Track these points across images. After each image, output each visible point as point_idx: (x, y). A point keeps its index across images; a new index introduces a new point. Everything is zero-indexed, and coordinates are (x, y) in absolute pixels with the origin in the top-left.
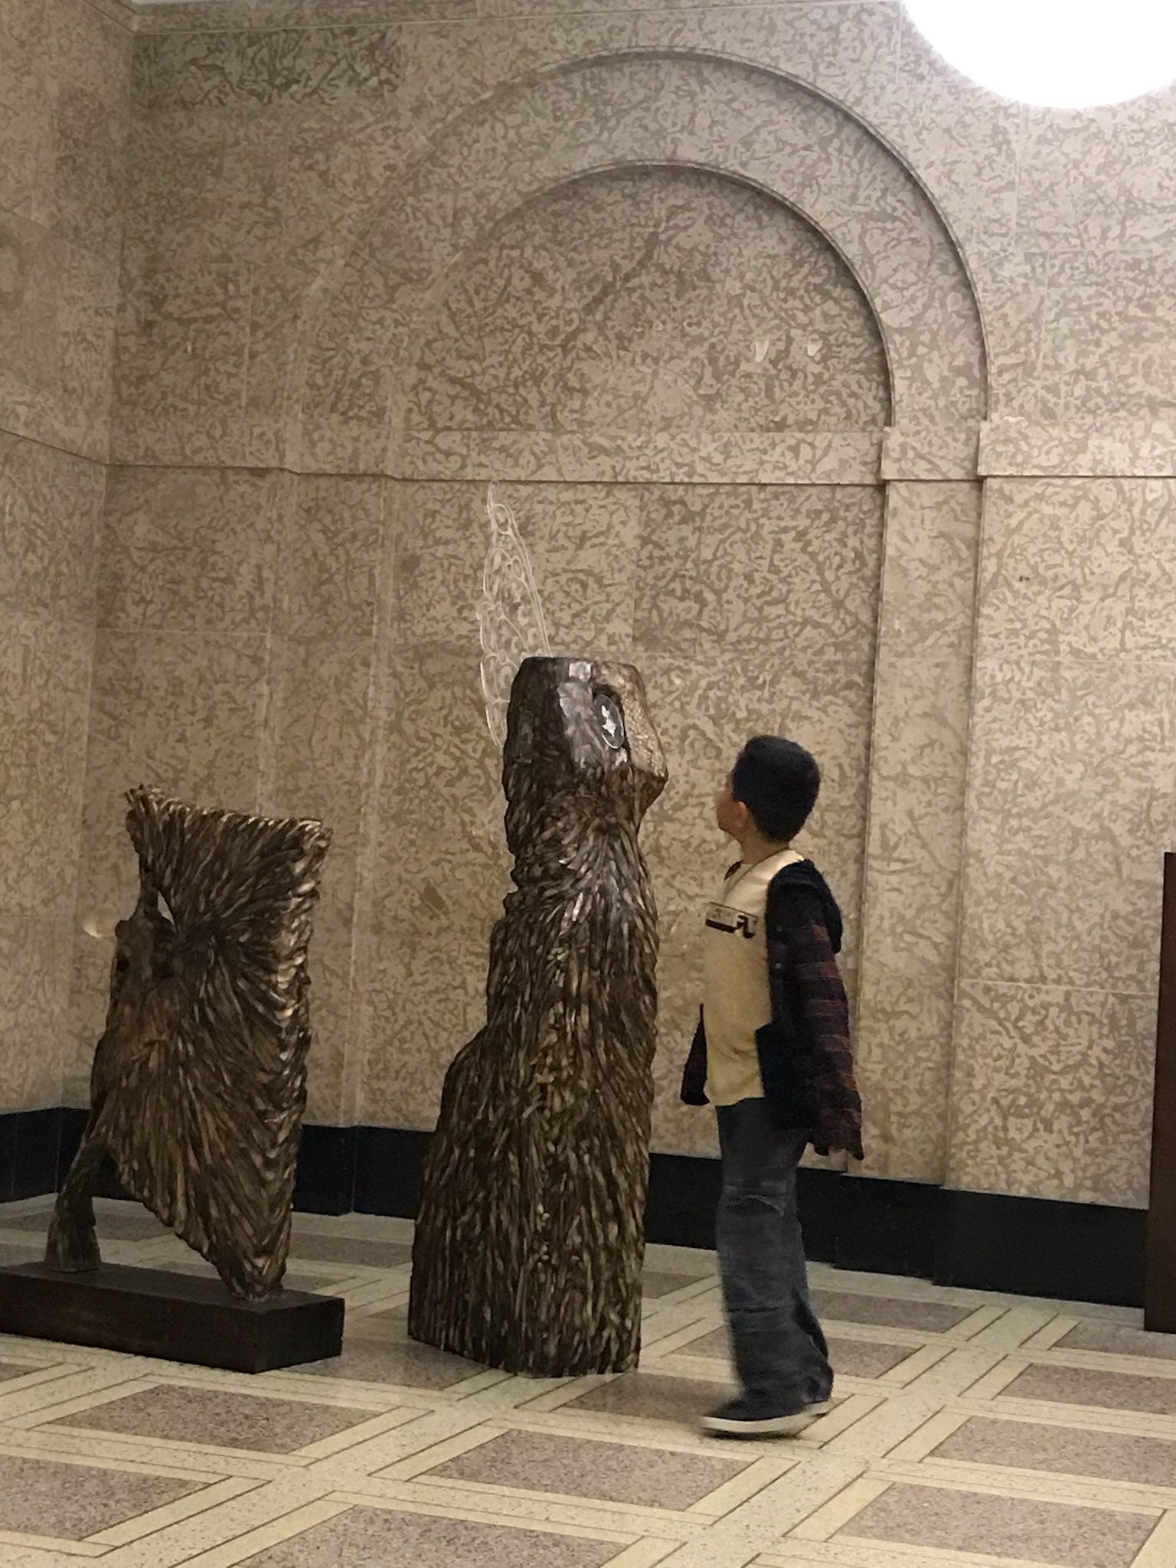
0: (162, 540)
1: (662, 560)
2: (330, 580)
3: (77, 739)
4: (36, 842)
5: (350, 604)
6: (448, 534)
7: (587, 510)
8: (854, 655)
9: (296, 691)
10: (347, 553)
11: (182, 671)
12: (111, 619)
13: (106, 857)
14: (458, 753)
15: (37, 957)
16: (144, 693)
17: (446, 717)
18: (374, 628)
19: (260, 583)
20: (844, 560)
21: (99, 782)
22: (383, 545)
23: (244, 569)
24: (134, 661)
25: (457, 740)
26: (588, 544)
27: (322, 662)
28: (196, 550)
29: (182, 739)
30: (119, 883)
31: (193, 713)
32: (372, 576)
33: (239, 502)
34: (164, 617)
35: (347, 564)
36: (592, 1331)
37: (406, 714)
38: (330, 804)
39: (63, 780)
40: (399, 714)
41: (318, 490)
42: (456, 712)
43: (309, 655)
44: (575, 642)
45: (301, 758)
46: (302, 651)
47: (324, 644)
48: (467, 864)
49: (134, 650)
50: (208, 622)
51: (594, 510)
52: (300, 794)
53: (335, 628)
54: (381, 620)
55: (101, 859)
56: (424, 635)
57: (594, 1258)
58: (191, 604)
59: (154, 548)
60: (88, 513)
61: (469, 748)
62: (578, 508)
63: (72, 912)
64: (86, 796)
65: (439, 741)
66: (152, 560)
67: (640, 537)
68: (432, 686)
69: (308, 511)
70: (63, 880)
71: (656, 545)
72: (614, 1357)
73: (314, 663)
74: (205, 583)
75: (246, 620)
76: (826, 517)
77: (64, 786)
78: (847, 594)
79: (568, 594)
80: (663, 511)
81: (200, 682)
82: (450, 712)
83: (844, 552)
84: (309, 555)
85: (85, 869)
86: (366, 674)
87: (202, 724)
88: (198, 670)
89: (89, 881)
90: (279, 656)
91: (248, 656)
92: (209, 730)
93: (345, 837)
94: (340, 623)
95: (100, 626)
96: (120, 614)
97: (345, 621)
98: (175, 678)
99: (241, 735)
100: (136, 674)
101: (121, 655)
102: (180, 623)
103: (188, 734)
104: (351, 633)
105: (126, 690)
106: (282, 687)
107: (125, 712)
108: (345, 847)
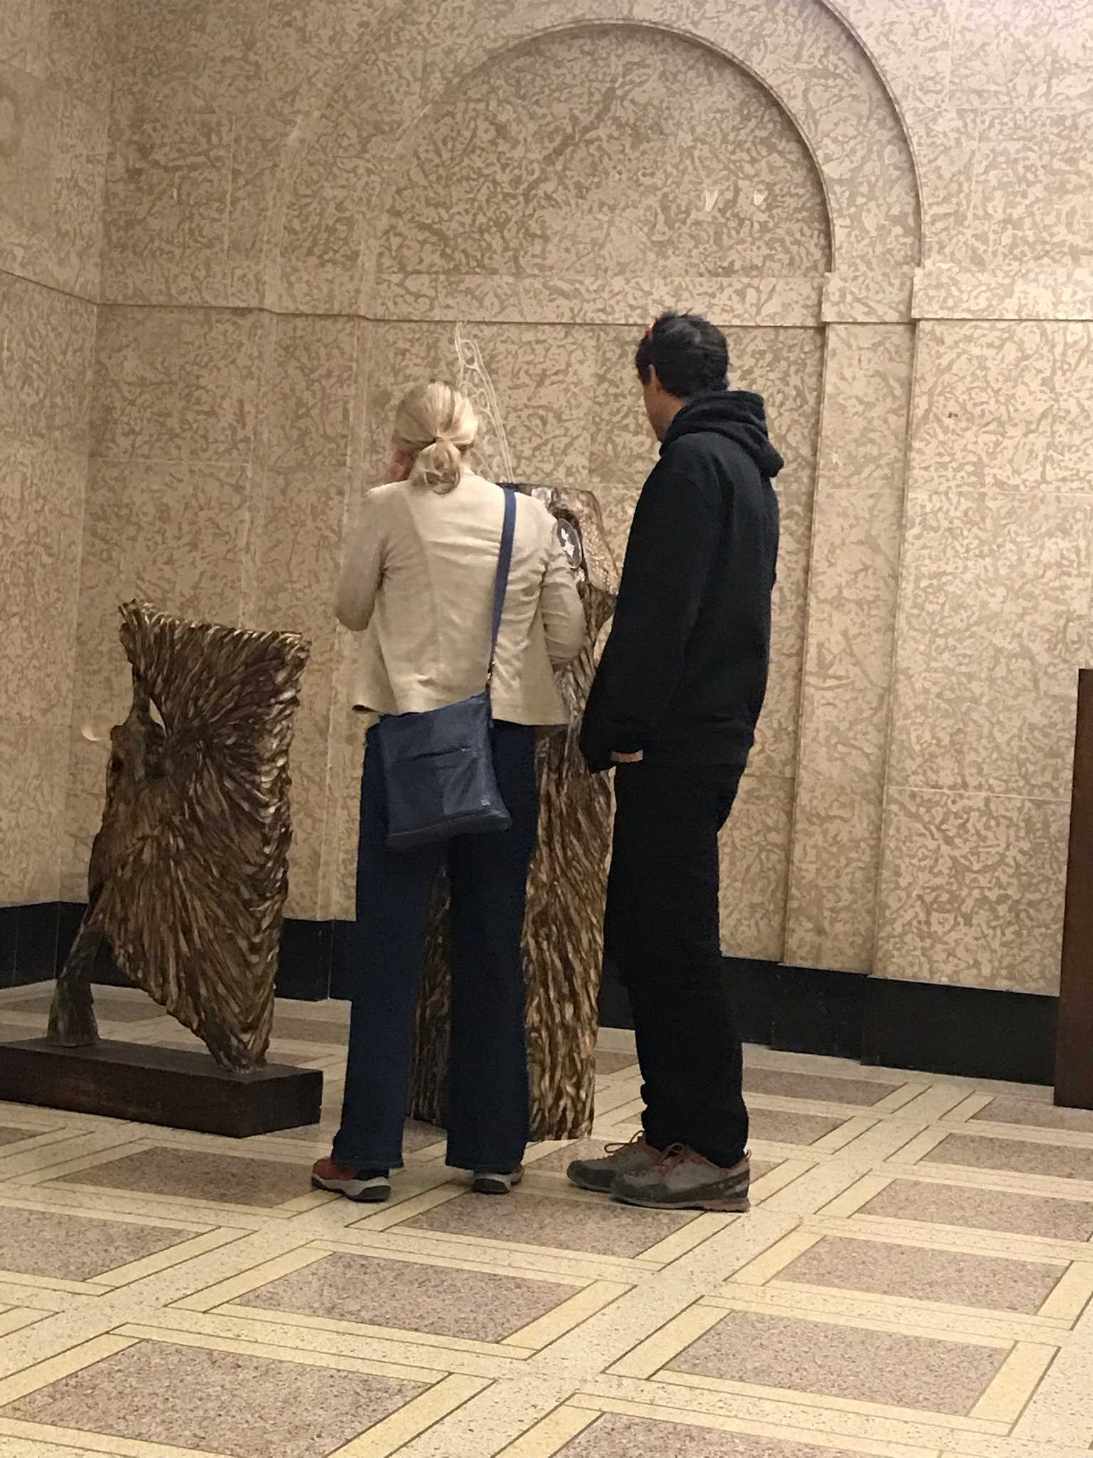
0: (149, 375)
1: (616, 396)
2: (307, 414)
3: (72, 561)
4: (34, 656)
5: (325, 436)
6: (418, 371)
7: (547, 350)
8: (795, 486)
9: (274, 519)
10: (323, 389)
11: (170, 499)
12: (102, 449)
13: (100, 670)
15: (36, 763)
16: (134, 519)
18: (348, 459)
19: (241, 417)
20: (786, 398)
21: (92, 600)
22: (356, 381)
23: (226, 404)
24: (125, 488)
26: (547, 382)
27: (300, 490)
28: (181, 385)
29: (169, 561)
30: (112, 695)
31: (179, 539)
32: (346, 411)
33: (221, 338)
34: (151, 448)
35: (322, 399)
36: (550, 1101)
38: (307, 624)
39: (59, 599)
41: (295, 329)
44: (535, 473)
45: (280, 581)
46: (281, 481)
47: (302, 474)
49: (124, 479)
50: (193, 452)
51: (553, 350)
52: (280, 614)
53: (312, 459)
54: (354, 451)
55: (95, 673)
57: (552, 1036)
58: (177, 436)
59: (142, 382)
60: (81, 349)
62: (540, 349)
63: (68, 721)
64: (80, 614)
66: (140, 395)
67: (597, 375)
69: (286, 349)
70: (59, 691)
71: (612, 382)
72: (569, 1125)
73: (291, 492)
74: (190, 416)
75: (229, 451)
76: (769, 357)
77: (59, 605)
78: (788, 430)
79: (529, 428)
80: (618, 351)
81: (186, 509)
83: (786, 389)
84: (287, 391)
85: (79, 683)
86: (341, 502)
87: (188, 548)
88: (183, 497)
89: (84, 693)
90: (260, 486)
91: (231, 485)
92: (194, 553)
93: (322, 654)
94: (316, 455)
95: (92, 455)
96: (110, 445)
97: (320, 453)
98: (163, 504)
99: (225, 559)
100: (126, 500)
101: (112, 483)
102: (166, 453)
103: (175, 557)
104: (326, 463)
105: (117, 515)
106: (262, 513)
107: (116, 536)
108: (322, 663)
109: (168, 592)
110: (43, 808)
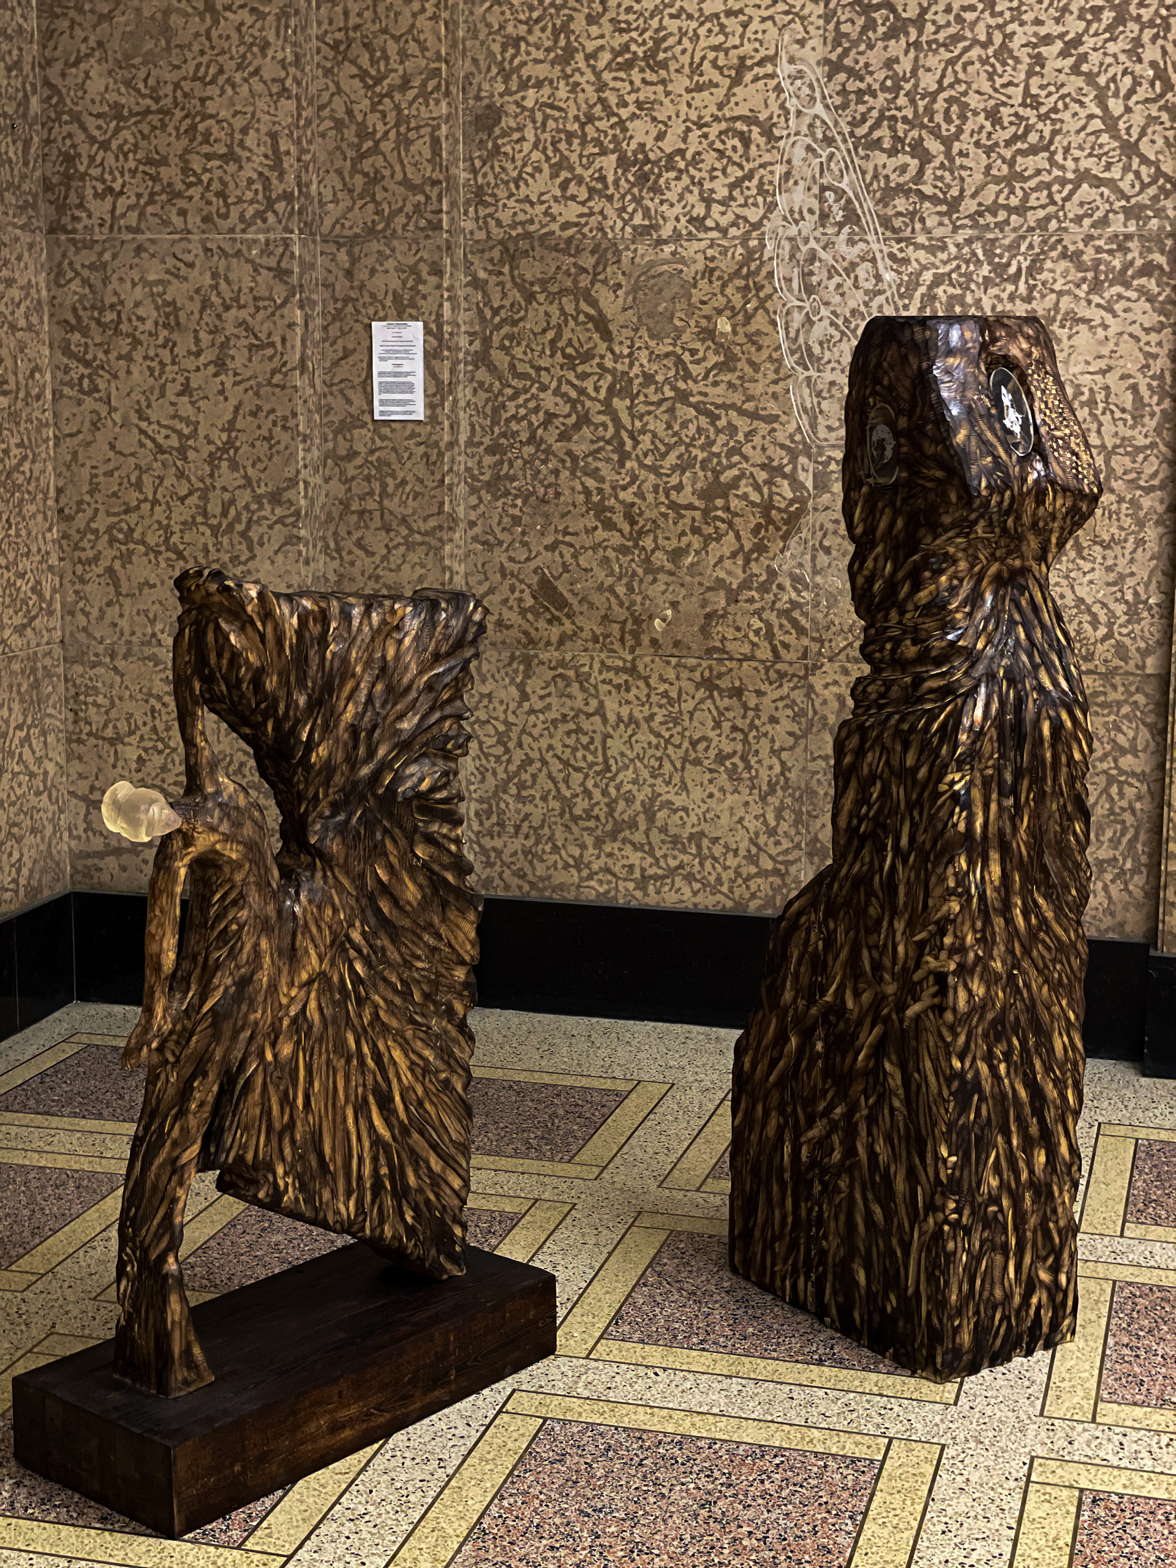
0: (127, 100)
1: (860, 93)
2: (376, 150)
3: (38, 397)
5: (405, 182)
6: (542, 71)
7: (745, 26)
8: (1154, 223)
9: (338, 316)
10: (398, 108)
11: (176, 291)
12: (66, 220)
13: (96, 559)
14: (573, 394)
15: (16, 706)
16: (124, 327)
17: (553, 342)
18: (444, 218)
19: (277, 159)
20: (1136, 83)
21: (75, 454)
22: (447, 94)
23: (250, 140)
24: (106, 281)
25: (571, 375)
26: (748, 77)
27: (373, 271)
28: (179, 114)
29: (186, 390)
30: (118, 594)
31: (198, 354)
32: (435, 142)
33: (235, 36)
34: (142, 215)
35: (397, 125)
36: (1017, 1300)
37: (496, 339)
38: (400, 475)
39: (24, 458)
40: (487, 342)
41: (346, 14)
42: (567, 335)
43: (354, 261)
44: (734, 224)
45: (352, 410)
46: (343, 256)
47: (375, 246)
48: (595, 548)
49: (104, 265)
50: (206, 219)
51: (755, 25)
52: (358, 461)
53: (388, 221)
54: (453, 204)
55: (90, 562)
56: (513, 226)
58: (179, 195)
59: (117, 113)
60: (17, 65)
61: (589, 385)
62: (732, 24)
64: (59, 475)
65: (545, 377)
66: (117, 130)
67: (827, 61)
68: (530, 297)
69: (335, 46)
70: (40, 595)
71: (851, 73)
72: (1045, 1329)
73: (362, 275)
74: (197, 165)
75: (260, 215)
76: (1108, 16)
77: (26, 467)
78: (1143, 133)
79: (721, 154)
80: (861, 21)
81: (203, 309)
82: (559, 336)
83: (1138, 68)
84: (341, 114)
85: (69, 576)
86: (439, 287)
87: (212, 369)
88: (197, 291)
89: (76, 592)
90: (312, 266)
91: (269, 269)
92: (223, 377)
93: (425, 520)
94: (394, 214)
95: (52, 231)
96: (77, 213)
97: (401, 210)
98: (167, 304)
99: (270, 384)
100: (110, 299)
101: (86, 273)
102: (166, 223)
103: (194, 385)
104: (411, 227)
105: (99, 322)
106: (319, 308)
107: (101, 355)
108: (426, 534)
109: (188, 438)
110: (34, 768)
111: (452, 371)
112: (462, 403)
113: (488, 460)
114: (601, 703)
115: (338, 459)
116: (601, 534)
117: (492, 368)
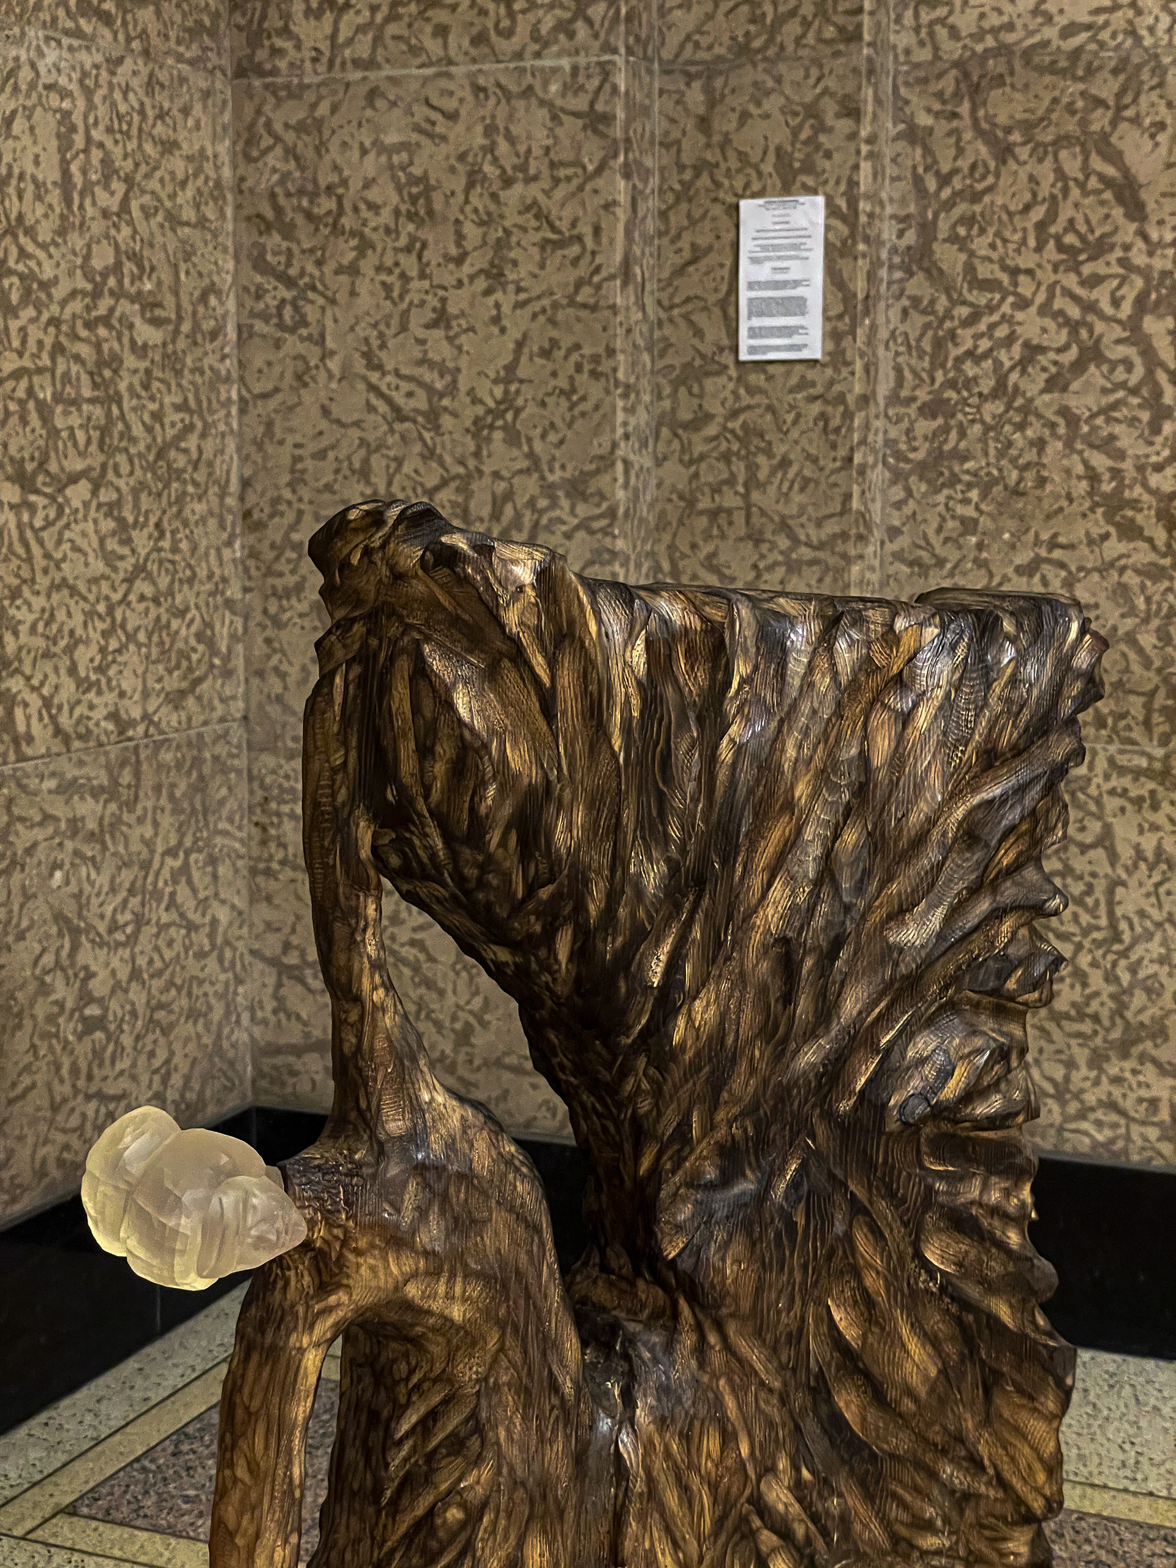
3: (214, 335)
4: (140, 570)
9: (685, 194)
11: (429, 162)
12: (261, 55)
14: (1074, 312)
16: (347, 222)
17: (1041, 226)
18: (866, 20)
24: (320, 149)
25: (1071, 281)
27: (744, 116)
29: (441, 319)
31: (459, 260)
34: (377, 41)
37: (943, 227)
38: (780, 449)
39: (189, 428)
40: (927, 230)
42: (1066, 212)
43: (713, 101)
45: (707, 348)
46: (695, 96)
47: (748, 75)
48: (1104, 569)
49: (319, 123)
50: (480, 39)
52: (712, 430)
53: (774, 31)
56: (979, 36)
61: (1102, 295)
63: (238, 708)
64: (245, 459)
65: (1026, 287)
68: (1004, 153)
70: (211, 645)
75: (565, 28)
77: (192, 442)
81: (470, 185)
82: (1052, 215)
85: (258, 616)
86: (853, 136)
87: (481, 284)
88: (462, 157)
89: (268, 641)
90: (646, 111)
91: (576, 115)
92: (498, 295)
93: (819, 524)
94: (780, 20)
95: (240, 73)
96: (279, 43)
97: (793, 13)
98: (415, 181)
99: (572, 303)
100: (326, 178)
101: (290, 137)
102: (415, 51)
103: (452, 309)
104: (810, 39)
105: (309, 216)
106: (654, 181)
107: (311, 268)
108: (821, 546)
109: (442, 396)
110: (194, 917)
111: (871, 277)
112: (883, 334)
113: (925, 426)
114: (1108, 829)
115: (677, 427)
116: (1114, 547)
117: (935, 274)
